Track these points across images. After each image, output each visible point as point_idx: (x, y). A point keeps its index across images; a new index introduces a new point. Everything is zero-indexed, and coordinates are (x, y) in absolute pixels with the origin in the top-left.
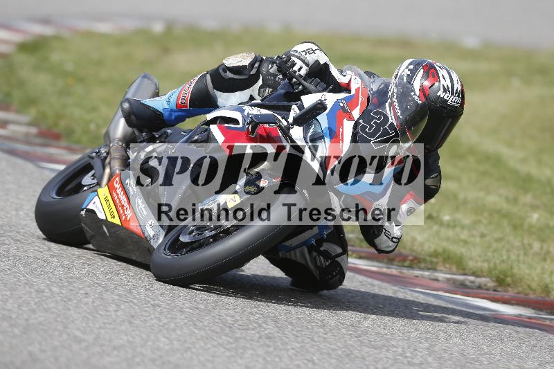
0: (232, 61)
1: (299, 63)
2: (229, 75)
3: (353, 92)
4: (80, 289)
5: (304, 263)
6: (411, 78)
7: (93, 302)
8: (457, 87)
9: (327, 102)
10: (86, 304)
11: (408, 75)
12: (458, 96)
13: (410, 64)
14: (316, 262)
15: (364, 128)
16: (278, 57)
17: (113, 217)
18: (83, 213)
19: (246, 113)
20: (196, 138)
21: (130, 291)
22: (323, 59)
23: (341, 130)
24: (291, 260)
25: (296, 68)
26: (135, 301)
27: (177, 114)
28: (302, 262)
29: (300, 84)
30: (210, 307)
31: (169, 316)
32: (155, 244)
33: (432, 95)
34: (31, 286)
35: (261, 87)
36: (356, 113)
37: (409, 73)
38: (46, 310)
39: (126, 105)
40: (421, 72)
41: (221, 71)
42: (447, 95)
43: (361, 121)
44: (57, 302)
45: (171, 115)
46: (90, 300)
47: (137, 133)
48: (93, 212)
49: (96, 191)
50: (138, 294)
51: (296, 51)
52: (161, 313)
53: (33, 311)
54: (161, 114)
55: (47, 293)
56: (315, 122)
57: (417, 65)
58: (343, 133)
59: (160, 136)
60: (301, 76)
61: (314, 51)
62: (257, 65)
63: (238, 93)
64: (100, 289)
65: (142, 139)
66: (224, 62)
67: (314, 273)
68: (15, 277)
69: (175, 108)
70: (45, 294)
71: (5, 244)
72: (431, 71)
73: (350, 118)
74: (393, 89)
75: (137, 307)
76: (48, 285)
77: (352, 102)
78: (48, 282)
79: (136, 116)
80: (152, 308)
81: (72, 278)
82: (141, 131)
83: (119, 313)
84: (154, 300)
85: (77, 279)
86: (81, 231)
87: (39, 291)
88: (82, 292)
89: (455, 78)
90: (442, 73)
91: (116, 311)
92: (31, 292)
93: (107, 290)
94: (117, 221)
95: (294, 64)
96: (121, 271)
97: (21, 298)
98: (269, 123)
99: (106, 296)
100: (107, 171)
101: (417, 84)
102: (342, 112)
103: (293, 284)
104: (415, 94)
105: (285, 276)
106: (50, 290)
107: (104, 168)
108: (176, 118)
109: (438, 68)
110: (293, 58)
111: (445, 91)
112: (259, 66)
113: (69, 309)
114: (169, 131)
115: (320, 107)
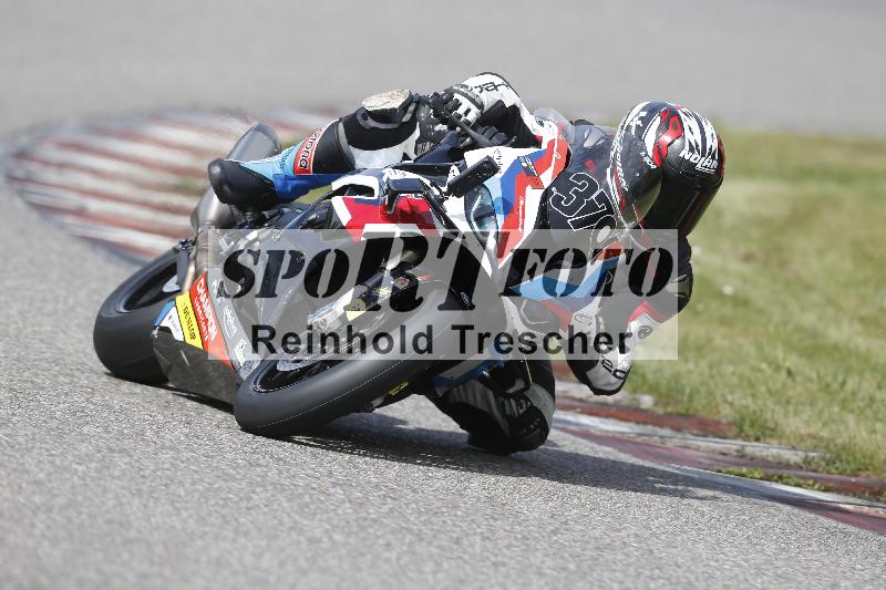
0: (376, 103)
1: (466, 104)
2: (372, 123)
3: (544, 146)
4: (378, 537)
5: (486, 410)
6: (641, 130)
7: (399, 559)
8: (712, 143)
9: (502, 161)
10: (388, 560)
11: (638, 127)
12: (713, 158)
13: (643, 110)
14: (504, 410)
15: (558, 200)
16: (436, 94)
17: (193, 337)
18: (155, 332)
19: (385, 179)
20: (313, 216)
21: (458, 541)
22: (510, 99)
23: (522, 202)
24: (468, 406)
25: (461, 111)
26: (466, 557)
27: (295, 182)
28: (485, 408)
29: (467, 135)
30: (585, 566)
31: (520, 581)
32: (244, 375)
33: (671, 156)
34: (301, 532)
35: (417, 142)
36: (547, 178)
37: (639, 122)
38: (323, 571)
39: (217, 170)
40: (657, 121)
41: (359, 117)
42: (694, 156)
43: (554, 189)
44: (341, 559)
45: (285, 184)
46: (393, 555)
47: (236, 212)
48: (167, 330)
49: (174, 300)
50: (472, 545)
51: (467, 87)
52: (507, 576)
53: (304, 572)
54: (272, 184)
55: (326, 544)
56: (483, 190)
57: (652, 110)
58: (524, 207)
59: (271, 217)
60: (468, 123)
61: (496, 87)
62: (411, 108)
63: (383, 151)
64: (409, 538)
65: (243, 221)
66: (364, 103)
67: (502, 425)
68: (275, 517)
69: (291, 173)
70: (323, 545)
71: (259, 465)
72: (672, 120)
73: (537, 185)
74: (617, 146)
75: (467, 567)
76: (327, 531)
77: (541, 162)
78: (328, 527)
79: (231, 186)
80: (493, 568)
81: (365, 519)
82: (243, 210)
83: (441, 576)
84: (496, 556)
85: (374, 521)
86: (154, 362)
87: (313, 541)
88: (381, 542)
89: (709, 130)
90: (689, 123)
91: (435, 572)
92: (299, 543)
93: (421, 540)
94: (197, 343)
95: (458, 105)
96: (444, 510)
97: (283, 550)
98: (415, 192)
99: (421, 549)
100: (192, 269)
101: (650, 140)
102: (524, 176)
103: (471, 441)
104: (646, 155)
105: (461, 431)
106: (331, 538)
107: (188, 266)
108: (293, 189)
109: (682, 116)
110: (456, 96)
111: (692, 150)
112: (416, 109)
113: (360, 570)
114: (285, 210)
115: (489, 168)
